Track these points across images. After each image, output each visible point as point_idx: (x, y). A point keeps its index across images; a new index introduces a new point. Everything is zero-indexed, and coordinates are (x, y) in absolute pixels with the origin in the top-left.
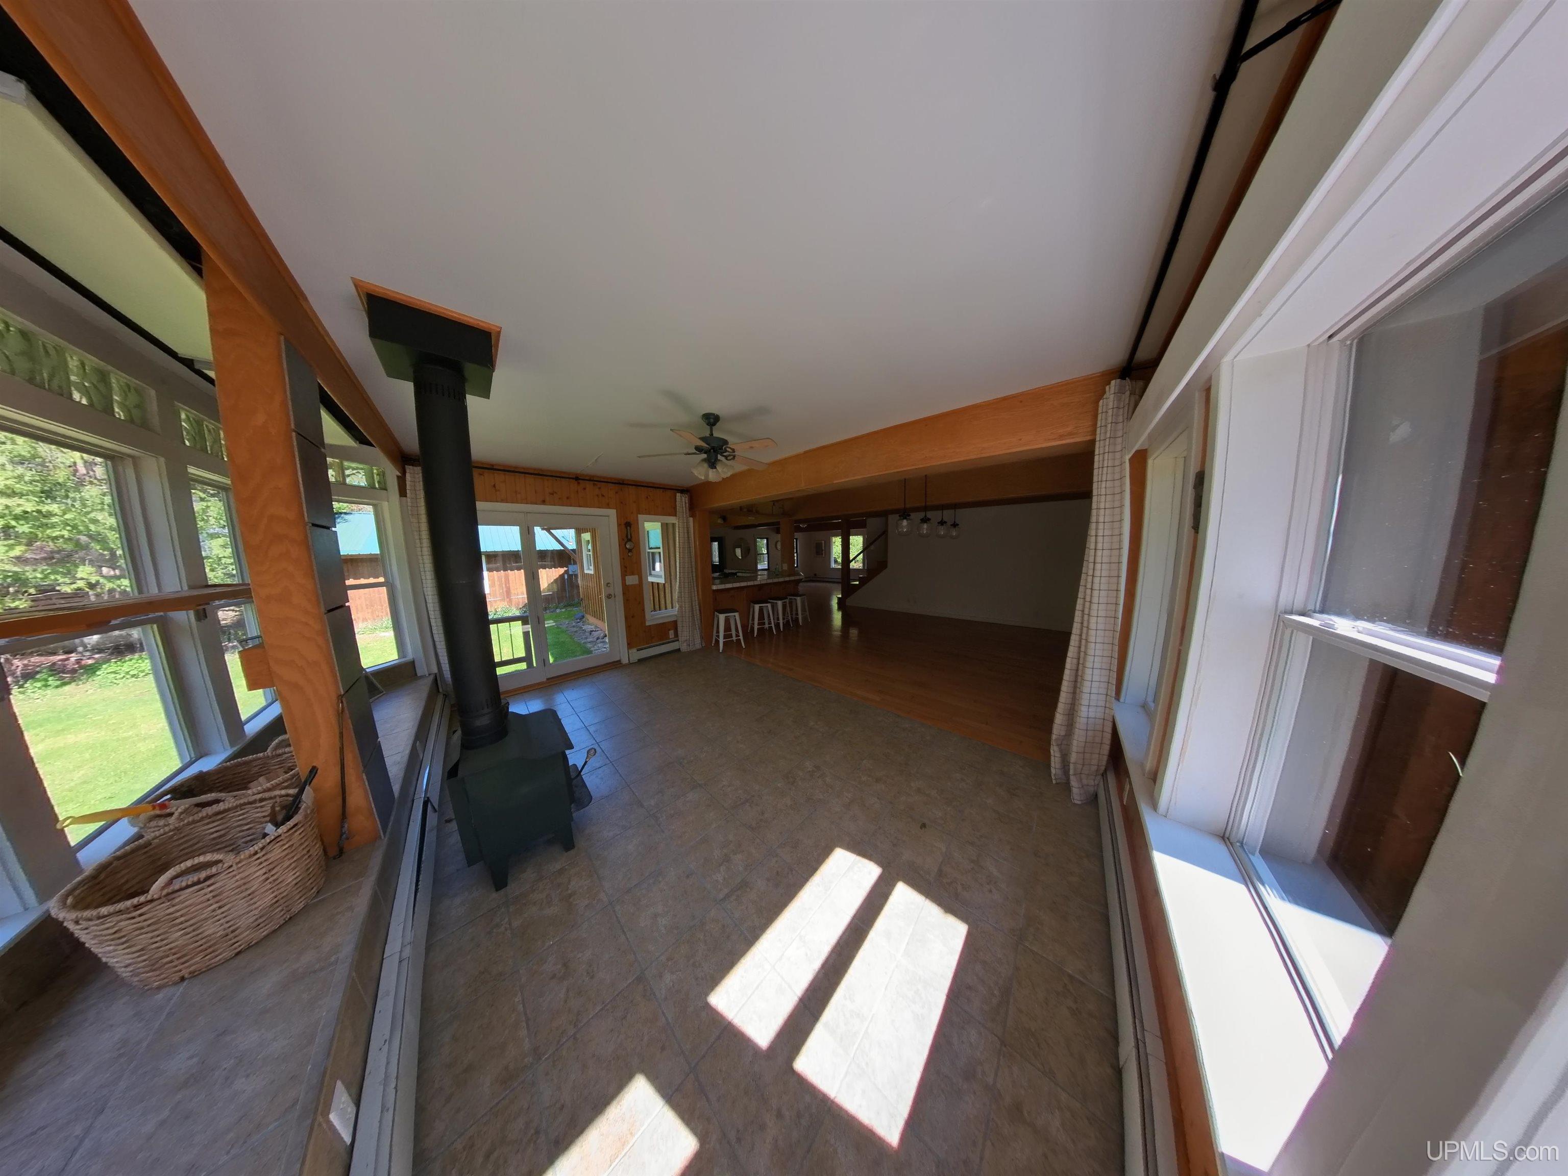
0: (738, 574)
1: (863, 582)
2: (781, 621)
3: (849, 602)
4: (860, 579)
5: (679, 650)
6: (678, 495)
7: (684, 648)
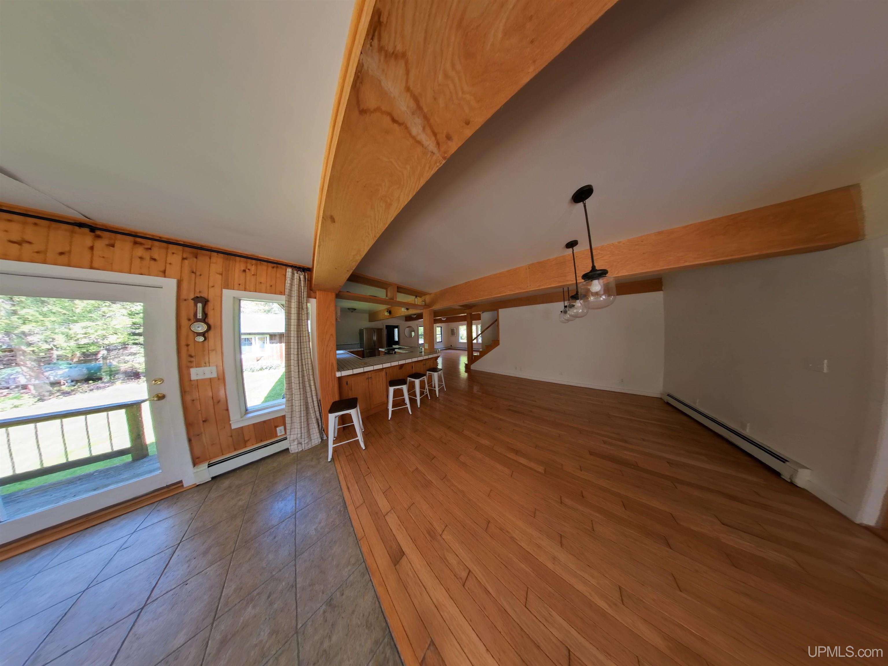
0: (396, 350)
1: (483, 354)
2: (418, 398)
3: (473, 367)
4: (480, 352)
5: (287, 449)
6: (289, 270)
7: (294, 448)
